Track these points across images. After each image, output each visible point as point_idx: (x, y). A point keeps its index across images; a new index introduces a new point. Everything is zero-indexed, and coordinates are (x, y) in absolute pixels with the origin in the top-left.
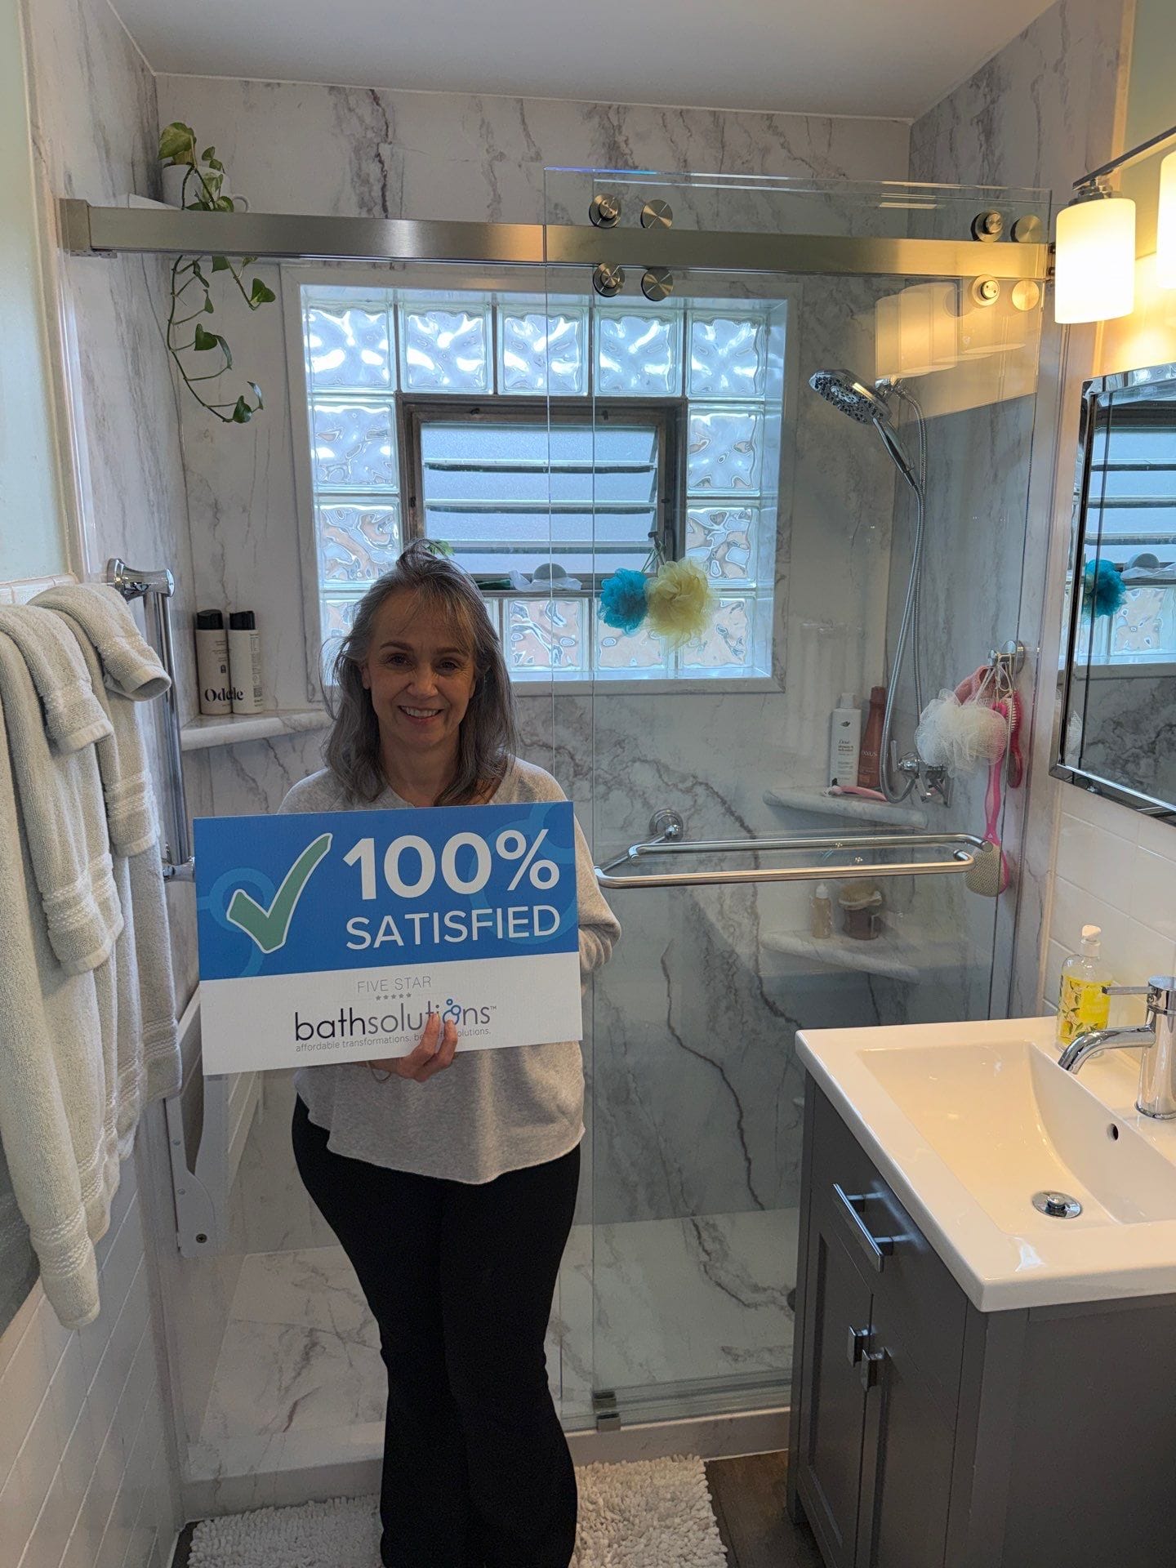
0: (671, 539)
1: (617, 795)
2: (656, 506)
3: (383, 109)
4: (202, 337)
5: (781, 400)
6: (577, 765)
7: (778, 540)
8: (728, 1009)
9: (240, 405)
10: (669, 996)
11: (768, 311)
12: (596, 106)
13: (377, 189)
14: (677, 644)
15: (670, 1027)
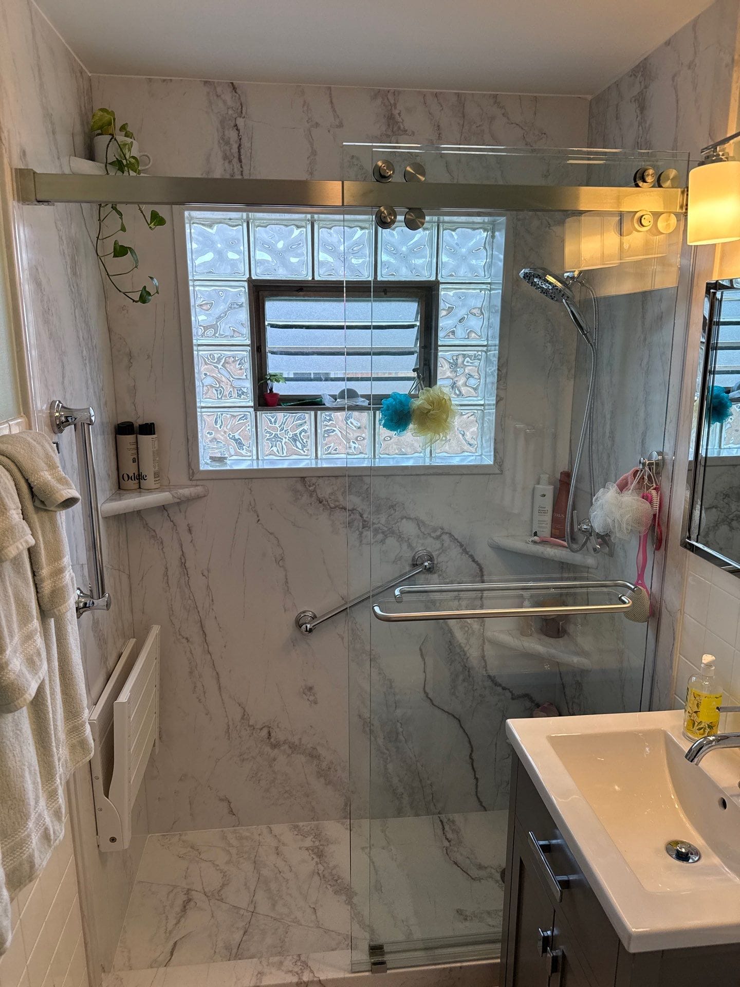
0: (428, 372)
1: (391, 541)
2: (418, 351)
3: (239, 95)
4: (118, 248)
5: (501, 282)
6: (365, 521)
7: (498, 375)
8: (464, 680)
9: (144, 292)
10: (424, 672)
11: (493, 224)
12: (379, 91)
13: (235, 146)
14: (432, 442)
15: (425, 692)
